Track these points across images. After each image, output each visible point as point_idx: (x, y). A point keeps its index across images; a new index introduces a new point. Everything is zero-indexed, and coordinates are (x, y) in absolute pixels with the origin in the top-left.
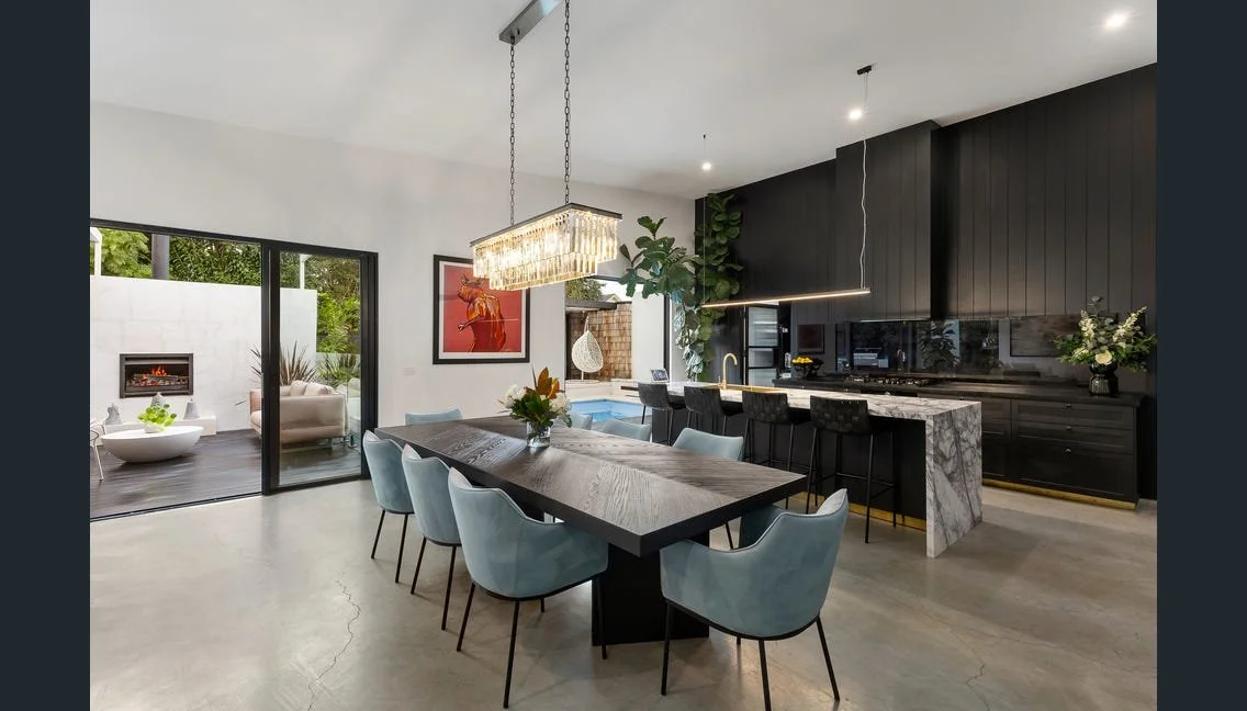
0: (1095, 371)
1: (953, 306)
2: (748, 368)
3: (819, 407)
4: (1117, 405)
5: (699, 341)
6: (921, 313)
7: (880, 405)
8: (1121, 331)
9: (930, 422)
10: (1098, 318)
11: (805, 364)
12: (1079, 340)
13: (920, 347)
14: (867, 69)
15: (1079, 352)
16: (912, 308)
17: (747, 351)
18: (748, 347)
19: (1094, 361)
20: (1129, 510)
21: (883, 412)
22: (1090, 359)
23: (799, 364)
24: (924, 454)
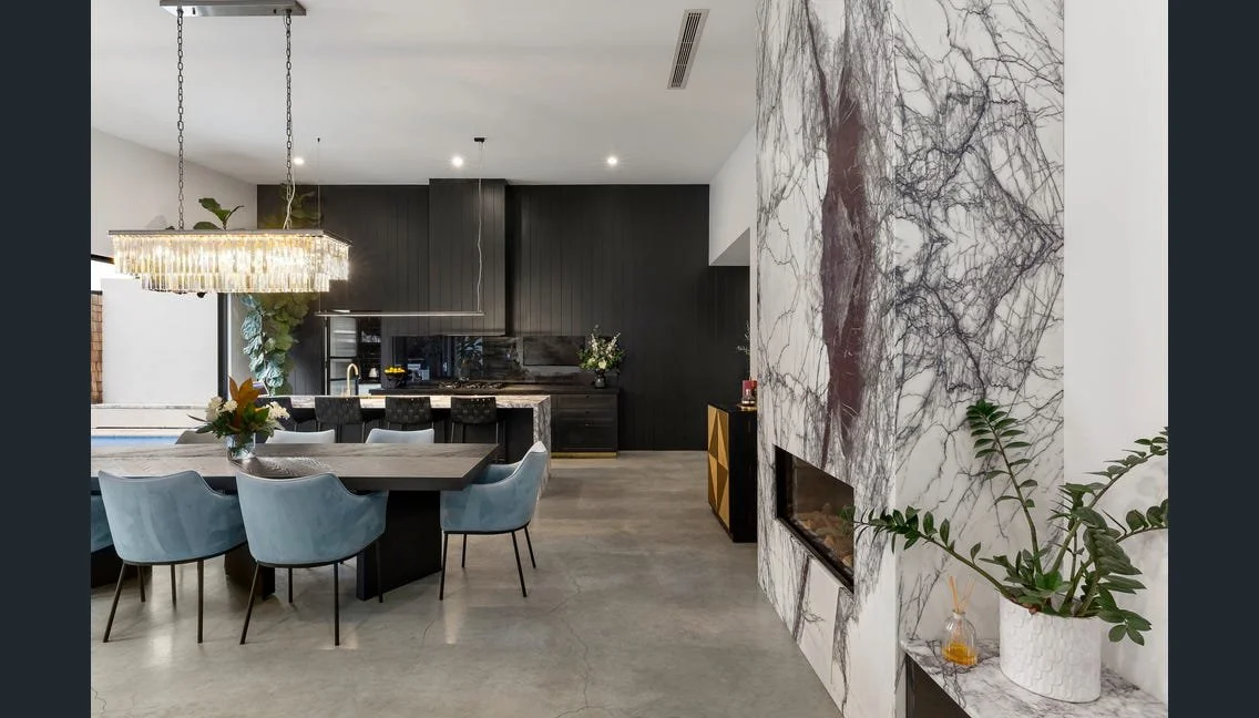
0: (598, 373)
1: (517, 327)
2: (329, 380)
3: (458, 406)
4: (608, 393)
5: (277, 351)
6: (499, 330)
7: (503, 401)
8: (610, 348)
9: (536, 409)
10: (599, 339)
11: (397, 374)
12: (590, 354)
13: (458, 357)
14: (482, 140)
15: (591, 361)
16: (492, 327)
17: (329, 362)
18: (329, 357)
19: (597, 366)
20: (613, 457)
21: (506, 405)
22: (596, 365)
23: (392, 374)
24: (532, 430)
